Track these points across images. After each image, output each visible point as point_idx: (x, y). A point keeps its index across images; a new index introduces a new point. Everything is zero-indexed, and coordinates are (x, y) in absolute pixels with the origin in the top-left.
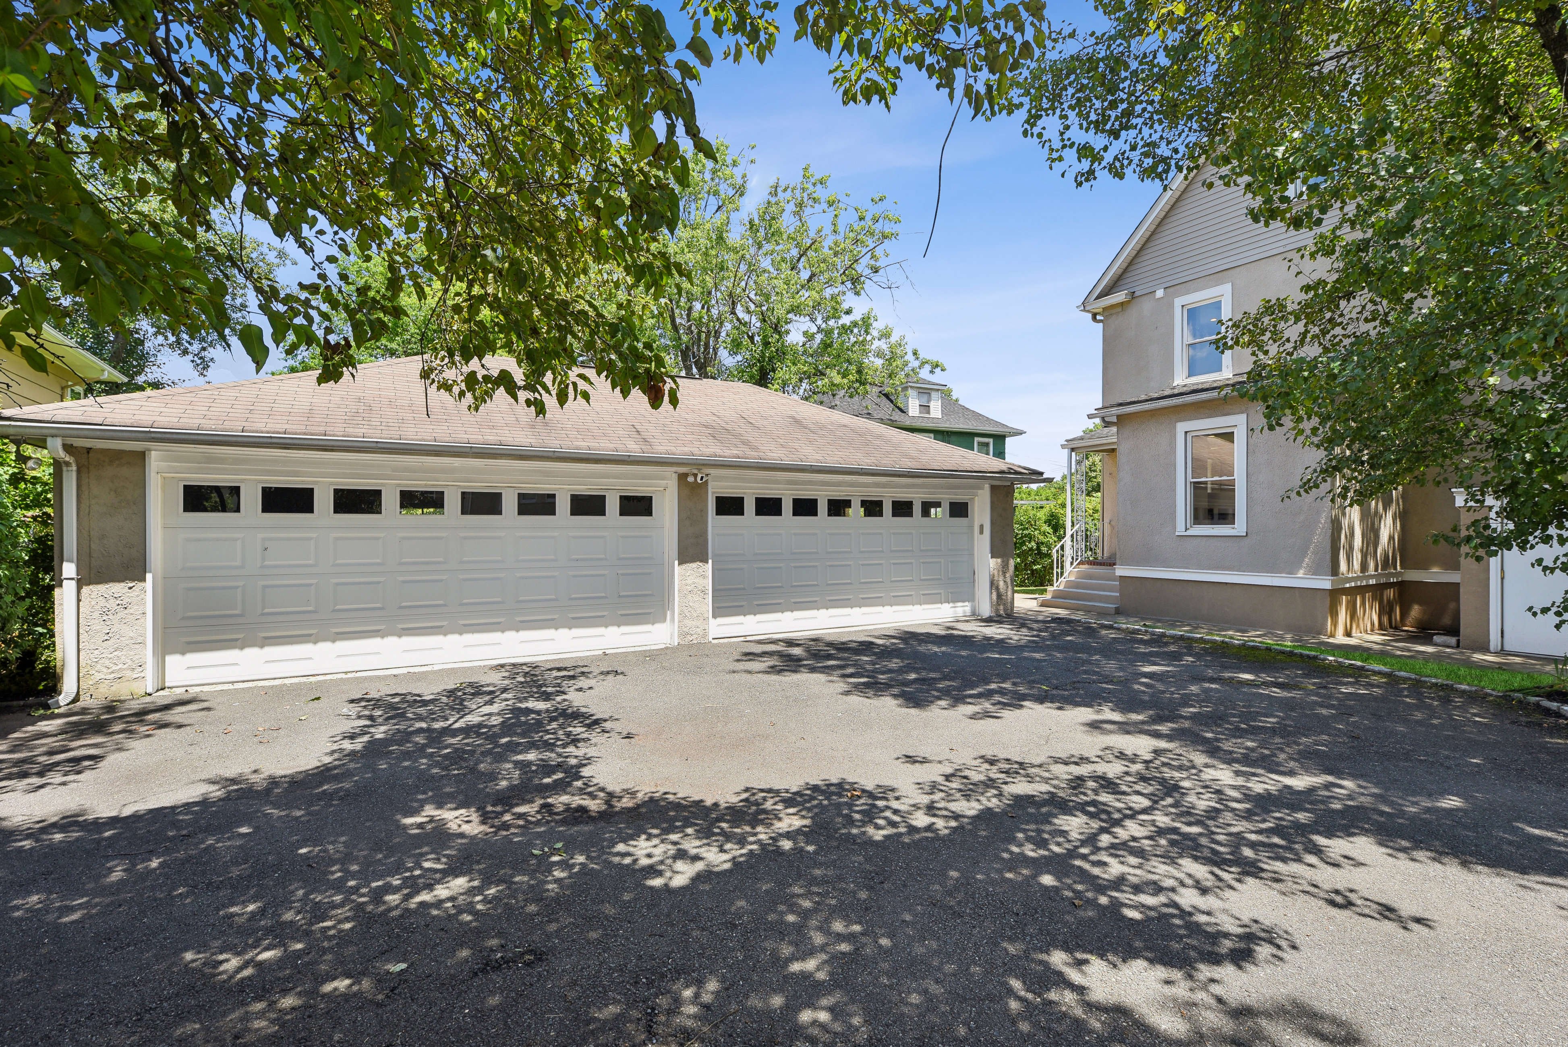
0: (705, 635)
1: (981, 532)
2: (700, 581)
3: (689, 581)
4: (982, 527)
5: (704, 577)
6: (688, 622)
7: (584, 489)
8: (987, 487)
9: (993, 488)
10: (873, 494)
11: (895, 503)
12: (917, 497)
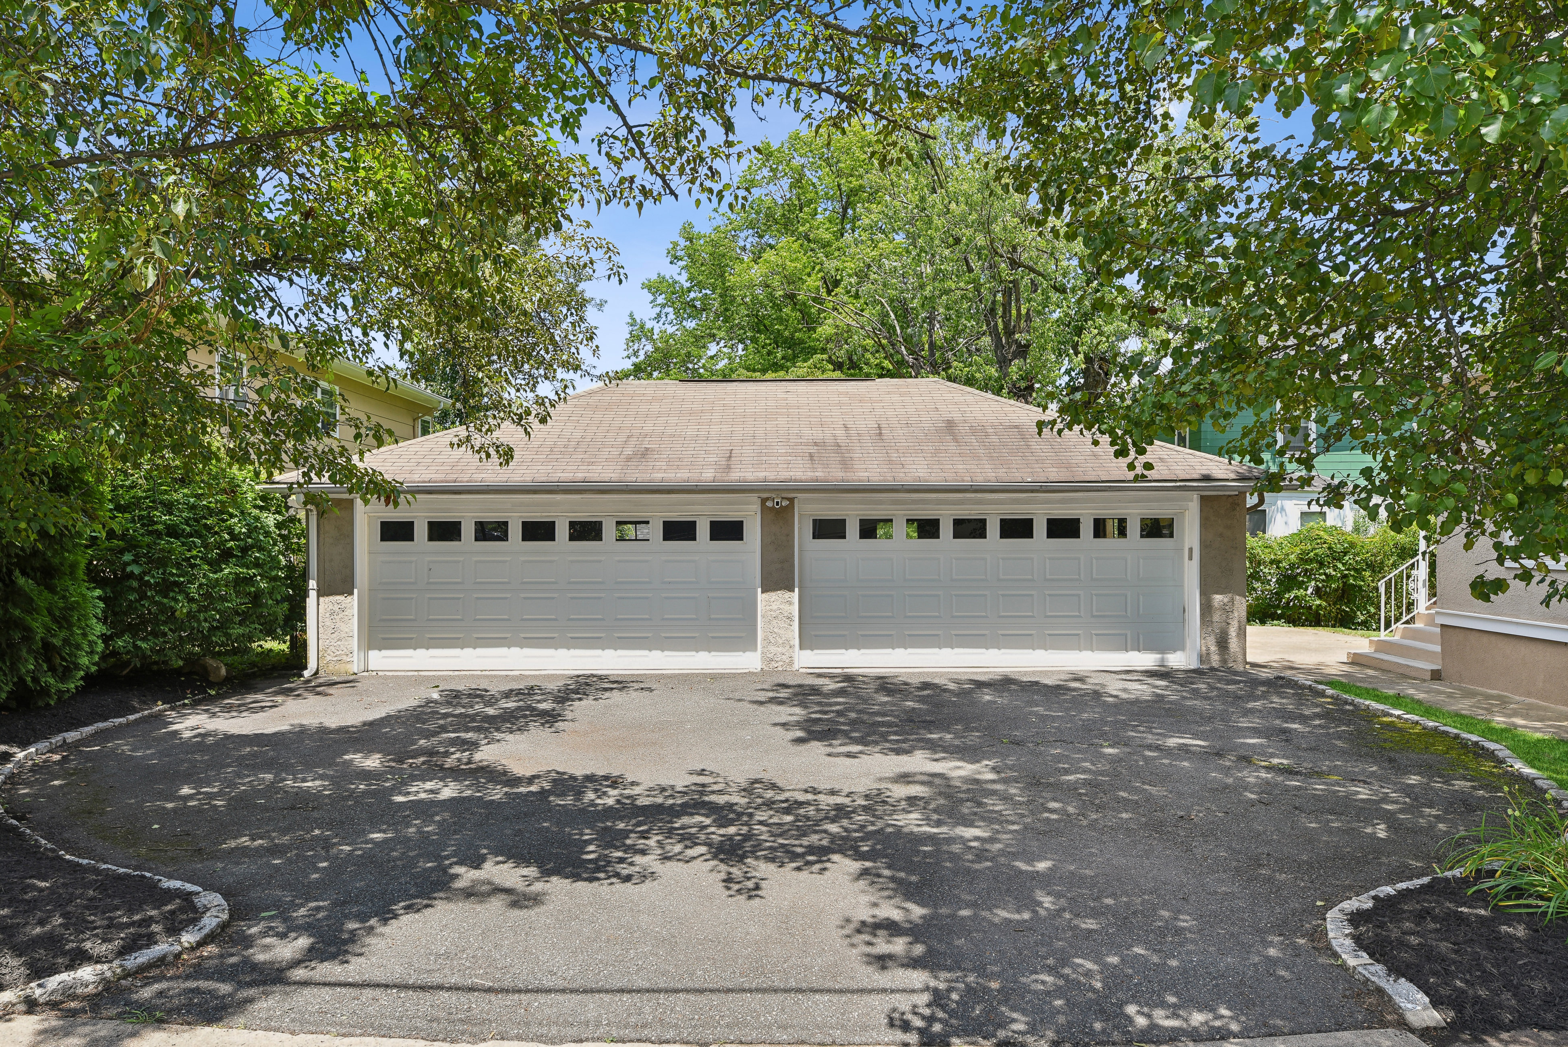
0: (791, 663)
1: (1191, 558)
2: (786, 607)
3: (774, 607)
4: (1191, 550)
5: (791, 603)
6: (773, 649)
7: (675, 516)
8: (1195, 496)
9: (1203, 498)
10: (1017, 511)
11: (1050, 522)
12: (1086, 515)
